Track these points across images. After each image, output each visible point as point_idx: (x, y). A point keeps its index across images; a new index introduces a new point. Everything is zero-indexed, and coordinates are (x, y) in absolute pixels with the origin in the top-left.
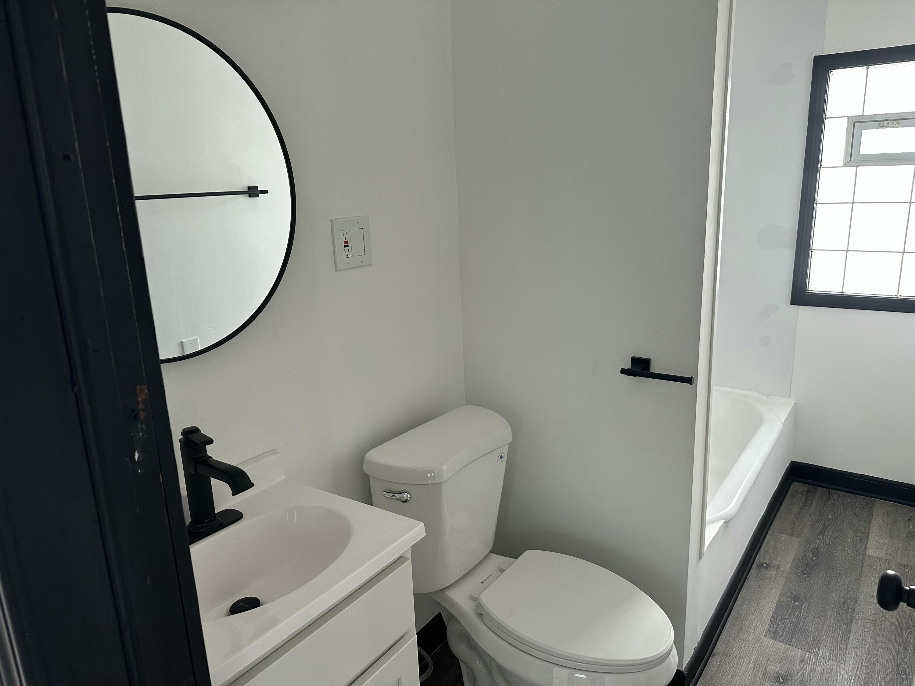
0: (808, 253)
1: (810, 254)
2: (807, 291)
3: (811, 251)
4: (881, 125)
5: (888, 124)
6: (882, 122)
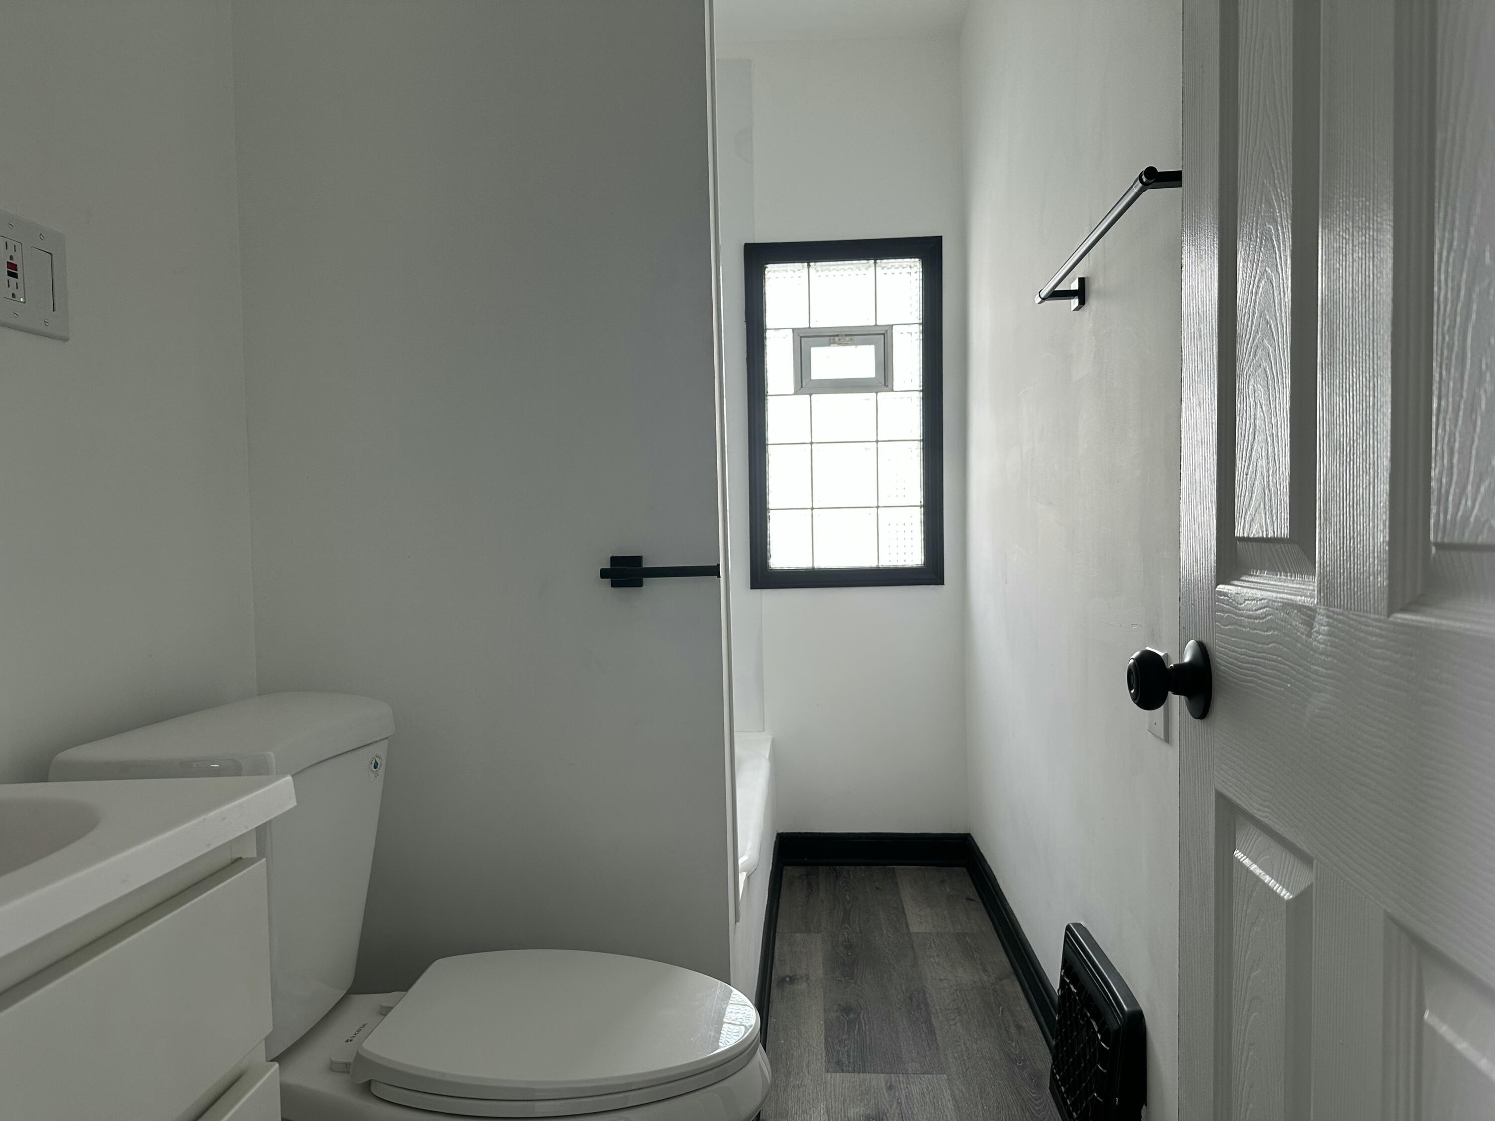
0: (766, 514)
1: (768, 516)
2: (769, 568)
3: (768, 511)
4: (832, 341)
5: (840, 340)
6: (832, 338)
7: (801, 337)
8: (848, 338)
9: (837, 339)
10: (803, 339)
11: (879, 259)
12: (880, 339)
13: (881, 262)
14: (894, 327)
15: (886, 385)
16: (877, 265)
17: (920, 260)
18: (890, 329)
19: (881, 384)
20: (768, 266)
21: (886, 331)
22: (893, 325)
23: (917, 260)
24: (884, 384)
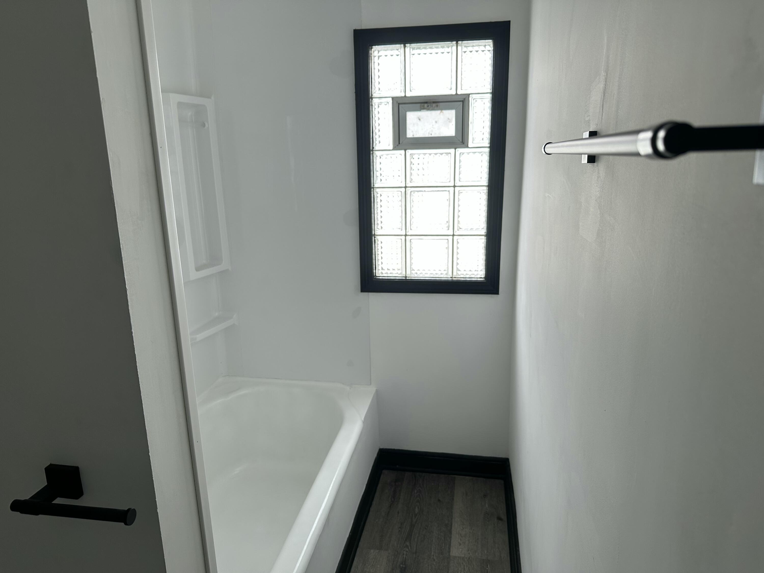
0: (371, 239)
1: (374, 240)
2: (375, 277)
3: (374, 236)
4: (422, 108)
5: (428, 106)
6: (422, 105)
7: (399, 104)
8: (434, 105)
9: (426, 105)
10: (400, 106)
11: (460, 41)
12: (461, 104)
13: (462, 43)
14: (470, 95)
15: (463, 142)
16: (459, 44)
17: (492, 41)
18: (468, 97)
19: (459, 141)
20: (374, 47)
21: (465, 99)
22: (470, 94)
23: (491, 41)
24: (461, 141)
